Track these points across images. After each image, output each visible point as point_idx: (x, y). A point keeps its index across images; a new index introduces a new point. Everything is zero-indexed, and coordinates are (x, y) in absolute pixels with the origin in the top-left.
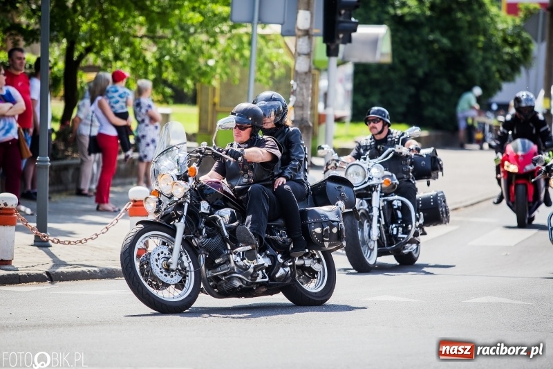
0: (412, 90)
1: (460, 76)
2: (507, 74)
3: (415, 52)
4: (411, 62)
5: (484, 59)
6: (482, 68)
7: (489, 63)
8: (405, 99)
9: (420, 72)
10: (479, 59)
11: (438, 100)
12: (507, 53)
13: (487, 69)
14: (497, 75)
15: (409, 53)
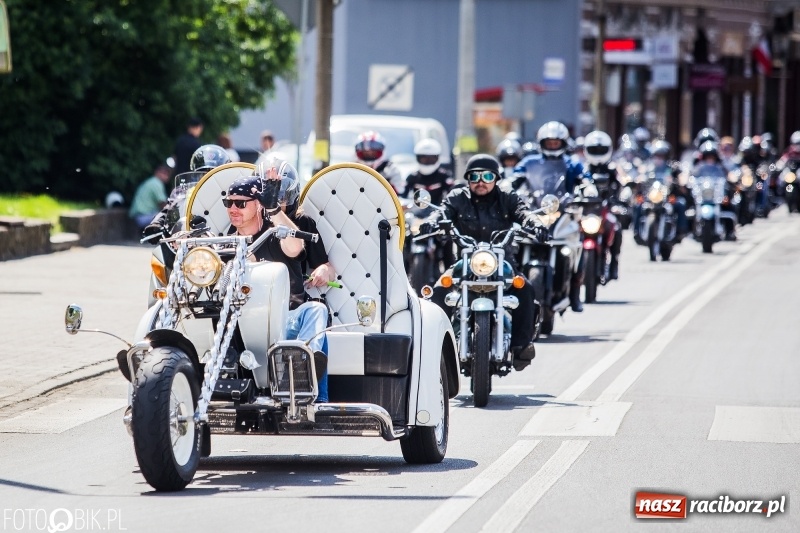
0: (62, 127)
1: (158, 96)
2: (250, 94)
3: (67, 49)
4: (58, 70)
5: (202, 62)
6: (198, 82)
7: (211, 71)
8: (48, 145)
9: (78, 90)
10: (194, 62)
11: (115, 143)
12: (248, 52)
13: (208, 83)
14: (229, 94)
15: (55, 51)
